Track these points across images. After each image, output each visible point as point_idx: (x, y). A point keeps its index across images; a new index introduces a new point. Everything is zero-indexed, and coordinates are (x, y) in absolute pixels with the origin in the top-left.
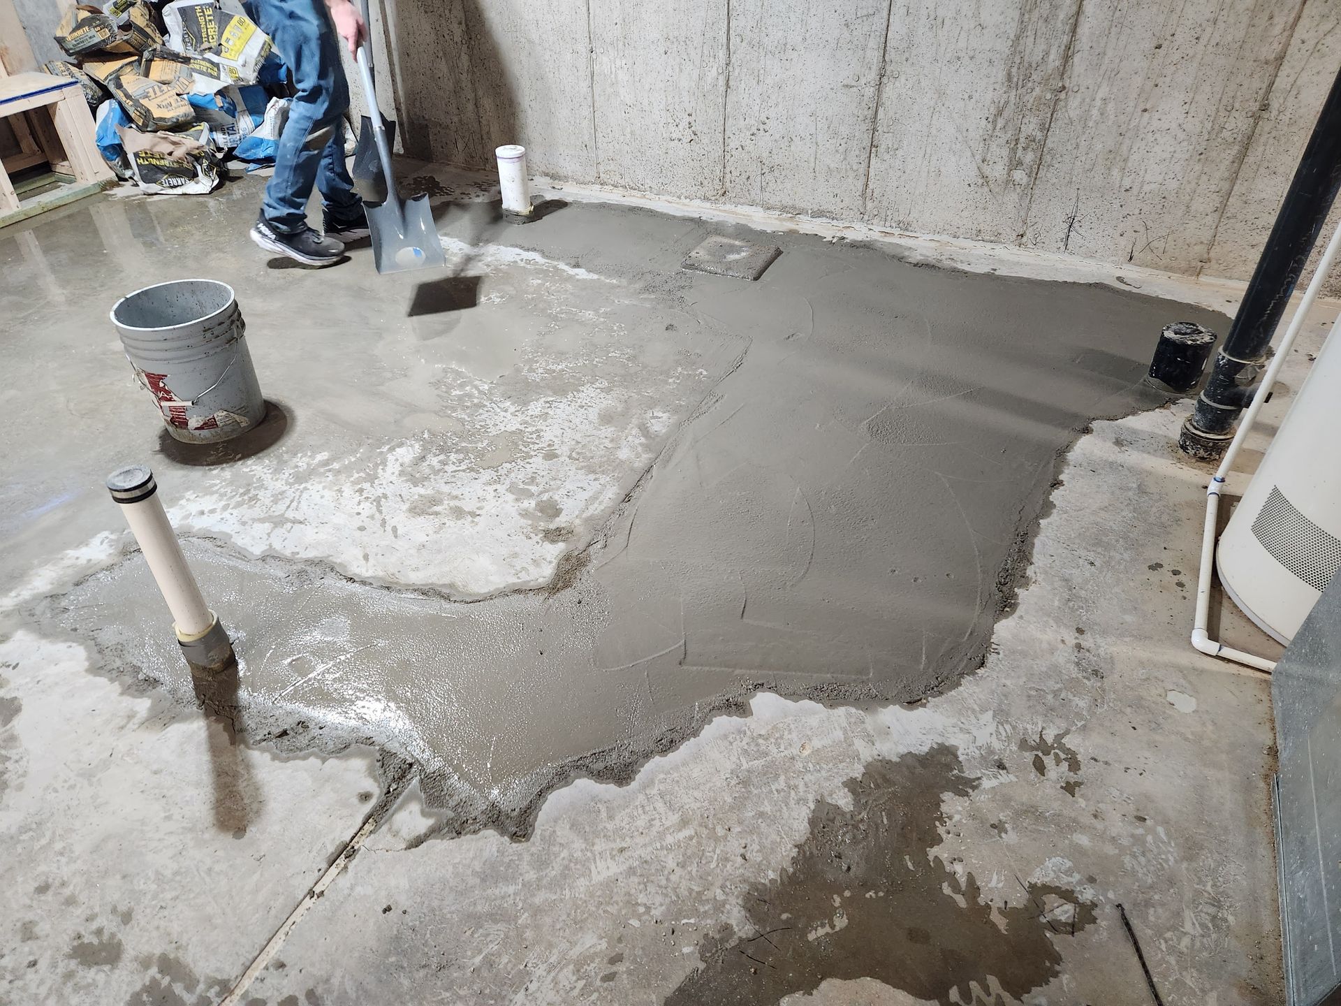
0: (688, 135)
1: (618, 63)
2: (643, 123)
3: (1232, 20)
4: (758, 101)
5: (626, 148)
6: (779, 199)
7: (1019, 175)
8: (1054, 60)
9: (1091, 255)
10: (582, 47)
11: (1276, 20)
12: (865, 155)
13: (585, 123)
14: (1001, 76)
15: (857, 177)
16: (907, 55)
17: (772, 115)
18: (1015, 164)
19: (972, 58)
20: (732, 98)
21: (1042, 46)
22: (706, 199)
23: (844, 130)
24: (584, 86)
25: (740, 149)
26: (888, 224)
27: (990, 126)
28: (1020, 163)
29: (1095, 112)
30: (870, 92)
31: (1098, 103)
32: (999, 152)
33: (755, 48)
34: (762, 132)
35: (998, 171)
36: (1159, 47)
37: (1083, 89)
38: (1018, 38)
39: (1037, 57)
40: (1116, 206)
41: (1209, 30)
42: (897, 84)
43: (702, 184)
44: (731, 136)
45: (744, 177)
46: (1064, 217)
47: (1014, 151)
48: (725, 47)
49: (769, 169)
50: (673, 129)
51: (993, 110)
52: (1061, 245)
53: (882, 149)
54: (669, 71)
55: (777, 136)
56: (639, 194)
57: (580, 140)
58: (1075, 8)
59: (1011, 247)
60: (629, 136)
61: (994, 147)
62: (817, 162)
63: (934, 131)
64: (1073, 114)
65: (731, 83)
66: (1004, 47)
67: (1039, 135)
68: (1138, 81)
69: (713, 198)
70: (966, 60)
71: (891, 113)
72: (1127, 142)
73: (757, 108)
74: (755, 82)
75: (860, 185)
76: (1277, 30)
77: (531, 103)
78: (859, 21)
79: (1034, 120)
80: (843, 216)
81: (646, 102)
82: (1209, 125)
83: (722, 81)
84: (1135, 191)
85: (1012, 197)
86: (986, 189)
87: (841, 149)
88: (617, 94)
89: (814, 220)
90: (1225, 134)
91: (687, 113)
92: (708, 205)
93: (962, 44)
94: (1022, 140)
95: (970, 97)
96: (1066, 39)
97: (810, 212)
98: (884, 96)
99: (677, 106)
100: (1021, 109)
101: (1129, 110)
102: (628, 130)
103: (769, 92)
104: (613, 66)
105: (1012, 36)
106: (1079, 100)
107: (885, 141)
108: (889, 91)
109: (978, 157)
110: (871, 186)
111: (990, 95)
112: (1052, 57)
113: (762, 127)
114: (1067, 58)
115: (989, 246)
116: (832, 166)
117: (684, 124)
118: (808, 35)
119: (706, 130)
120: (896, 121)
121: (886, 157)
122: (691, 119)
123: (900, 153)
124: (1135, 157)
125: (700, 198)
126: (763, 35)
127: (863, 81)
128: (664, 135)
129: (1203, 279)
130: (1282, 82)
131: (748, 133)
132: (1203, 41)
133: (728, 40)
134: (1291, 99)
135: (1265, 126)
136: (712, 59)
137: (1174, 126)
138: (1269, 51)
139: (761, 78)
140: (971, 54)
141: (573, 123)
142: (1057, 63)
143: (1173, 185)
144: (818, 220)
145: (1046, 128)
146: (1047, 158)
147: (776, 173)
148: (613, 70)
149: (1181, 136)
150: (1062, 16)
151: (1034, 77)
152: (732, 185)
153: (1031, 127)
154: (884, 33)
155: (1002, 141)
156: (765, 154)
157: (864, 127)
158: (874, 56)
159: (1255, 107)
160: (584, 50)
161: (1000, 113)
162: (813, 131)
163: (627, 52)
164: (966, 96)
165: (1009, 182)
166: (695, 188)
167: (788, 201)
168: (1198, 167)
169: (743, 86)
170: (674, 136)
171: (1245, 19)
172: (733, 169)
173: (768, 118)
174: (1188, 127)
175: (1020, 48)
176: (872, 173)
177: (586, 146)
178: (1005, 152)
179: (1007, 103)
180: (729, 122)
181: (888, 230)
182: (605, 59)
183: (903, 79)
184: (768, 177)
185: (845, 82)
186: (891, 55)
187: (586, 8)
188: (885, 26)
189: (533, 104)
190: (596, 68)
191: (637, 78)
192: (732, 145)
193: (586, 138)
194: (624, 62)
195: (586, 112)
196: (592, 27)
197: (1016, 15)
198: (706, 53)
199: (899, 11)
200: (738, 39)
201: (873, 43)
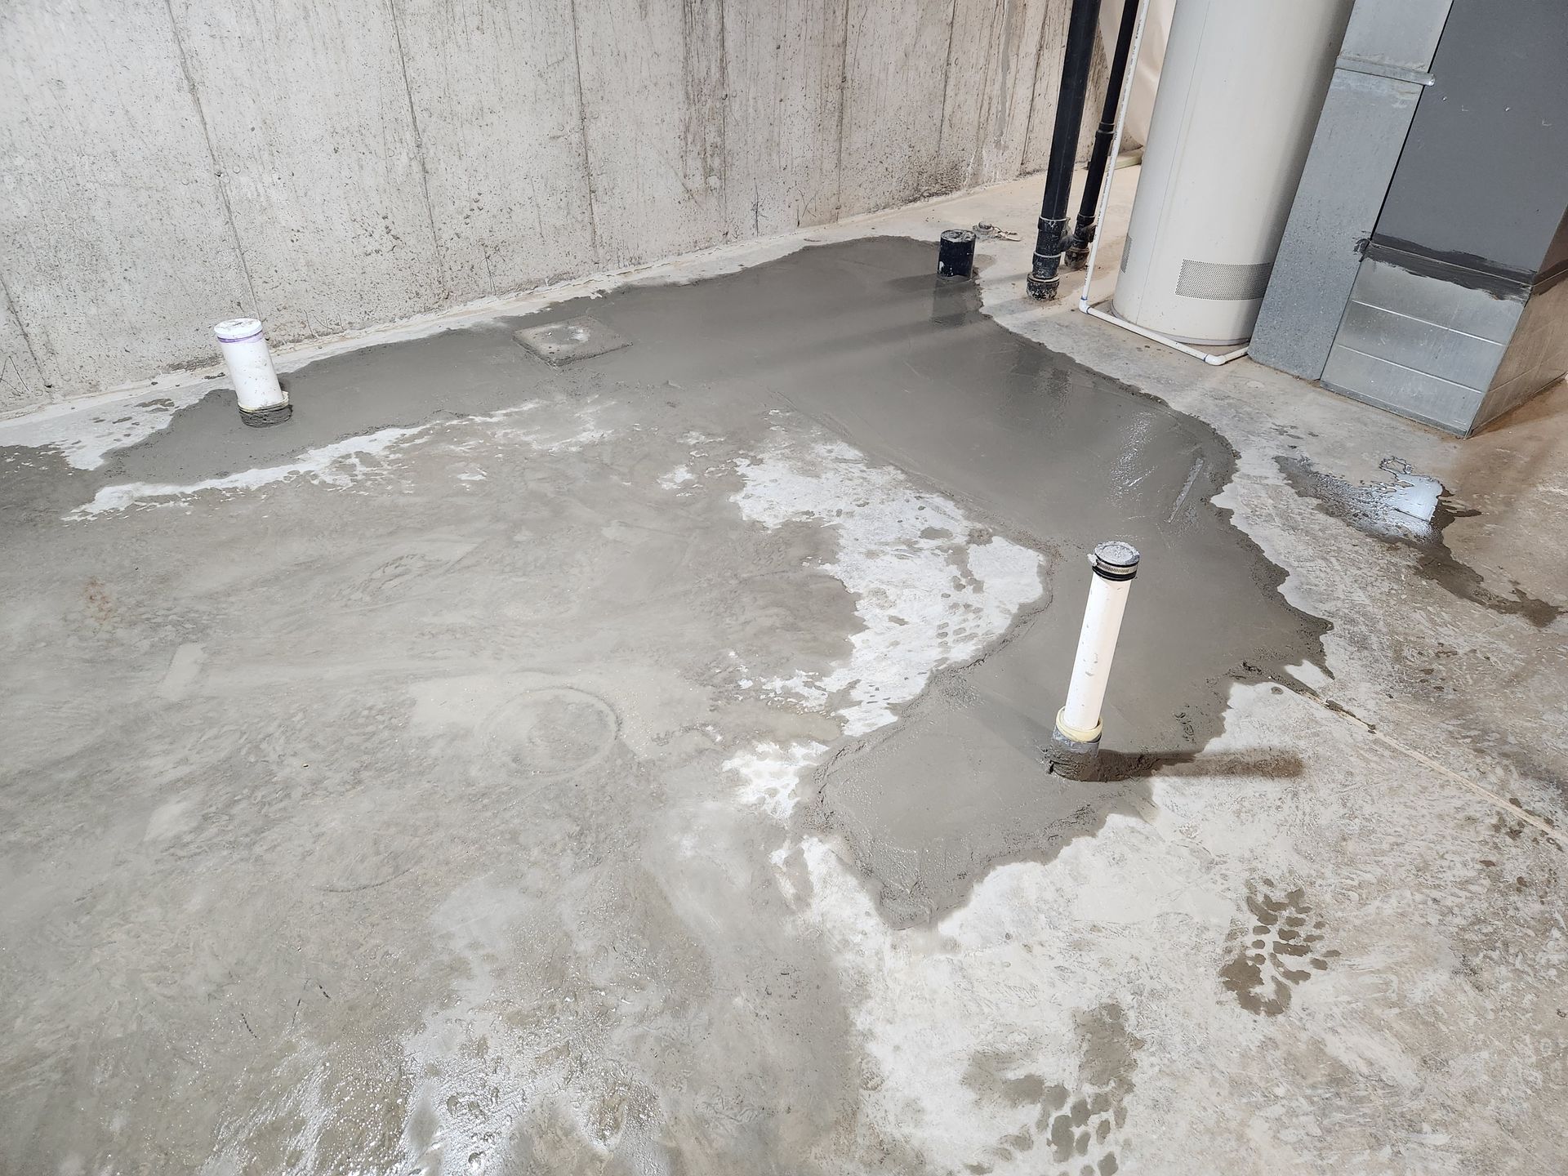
0: (388, 242)
2: (322, 246)
3: (814, 18)
4: (465, 178)
5: (304, 286)
6: (511, 278)
7: (713, 181)
8: (715, 73)
9: (775, 231)
10: (203, 172)
11: (837, 13)
12: (586, 204)
13: (231, 274)
14: (681, 96)
15: (583, 228)
16: (601, 93)
17: (484, 190)
18: (708, 172)
19: (655, 85)
20: (433, 183)
21: (704, 63)
22: (428, 310)
23: (561, 184)
24: (218, 225)
25: (456, 238)
26: (621, 265)
27: (683, 143)
28: (712, 170)
29: (751, 110)
30: (575, 138)
31: (751, 102)
32: (695, 164)
33: (448, 121)
34: (477, 211)
35: (697, 182)
37: (739, 94)
38: (686, 59)
39: (702, 74)
40: (781, 184)
41: (804, 28)
42: (599, 124)
43: (418, 294)
44: (442, 226)
45: (467, 268)
46: (751, 206)
47: (705, 159)
48: (411, 127)
49: (492, 249)
50: (365, 240)
51: (682, 129)
52: (754, 230)
53: (600, 192)
54: (345, 173)
55: (495, 211)
56: (336, 338)
57: (228, 299)
58: (719, 26)
59: (721, 246)
60: (304, 269)
61: (690, 162)
62: (543, 225)
63: (641, 161)
64: (737, 115)
65: (428, 167)
67: (719, 141)
69: (436, 306)
70: (652, 87)
71: (600, 155)
72: (776, 129)
73: (465, 186)
74: (456, 159)
75: (588, 235)
76: (840, 19)
77: (126, 274)
78: (551, 68)
79: (713, 129)
80: (580, 273)
82: (818, 101)
83: (416, 168)
84: (789, 167)
85: (713, 202)
86: (692, 201)
87: (563, 204)
88: (274, 220)
89: (553, 287)
90: (829, 105)
91: (381, 217)
92: (432, 316)
93: (645, 73)
94: (709, 148)
96: (719, 53)
97: (547, 280)
98: (590, 139)
99: (366, 213)
100: (702, 121)
101: (772, 103)
102: (303, 262)
103: (475, 164)
104: (260, 186)
105: (682, 59)
106: (738, 102)
107: (601, 183)
108: (593, 133)
109: (681, 174)
110: (598, 232)
111: (676, 115)
112: (713, 71)
113: (475, 206)
114: (723, 70)
115: (706, 252)
116: (557, 225)
117: (380, 230)
118: (503, 95)
119: (409, 230)
120: (606, 160)
121: (606, 199)
122: (388, 222)
123: (616, 191)
124: (784, 140)
125: (420, 312)
126: (455, 103)
127: (568, 128)
128: (356, 252)
129: (840, 222)
130: (849, 59)
131: (461, 217)
132: (803, 37)
133: (414, 118)
134: (856, 69)
135: (848, 93)
136: (398, 145)
137: (800, 107)
138: (838, 39)
139: (463, 152)
140: (655, 81)
141: (209, 279)
142: (718, 75)
143: (809, 155)
144: (557, 286)
145: (721, 133)
146: (729, 159)
147: (503, 252)
148: (261, 191)
149: (806, 114)
150: (712, 35)
151: (705, 91)
152: (455, 283)
153: (712, 137)
154: (576, 76)
155: (695, 154)
156: (486, 235)
157: (579, 175)
158: (571, 101)
160: (206, 175)
161: (687, 130)
162: (531, 193)
163: (277, 162)
164: (659, 121)
165: (708, 189)
166: (411, 302)
167: (521, 278)
168: (820, 137)
169: (443, 165)
170: (369, 249)
171: (821, 16)
172: (452, 263)
173: (480, 194)
174: (808, 106)
175: (689, 68)
176: (597, 220)
177: (239, 304)
178: (699, 164)
179: (690, 118)
180: (436, 212)
181: (624, 270)
182: (244, 179)
183: (602, 117)
184: (495, 258)
185: (551, 135)
186: (588, 97)
187: (198, 118)
188: (575, 70)
189: (131, 274)
190: (233, 195)
191: (301, 193)
192: (445, 236)
193: (237, 293)
194: (276, 177)
195: (228, 258)
196: (214, 142)
197: (679, 39)
198: (390, 139)
199: (585, 53)
200: (426, 114)
201: (568, 89)
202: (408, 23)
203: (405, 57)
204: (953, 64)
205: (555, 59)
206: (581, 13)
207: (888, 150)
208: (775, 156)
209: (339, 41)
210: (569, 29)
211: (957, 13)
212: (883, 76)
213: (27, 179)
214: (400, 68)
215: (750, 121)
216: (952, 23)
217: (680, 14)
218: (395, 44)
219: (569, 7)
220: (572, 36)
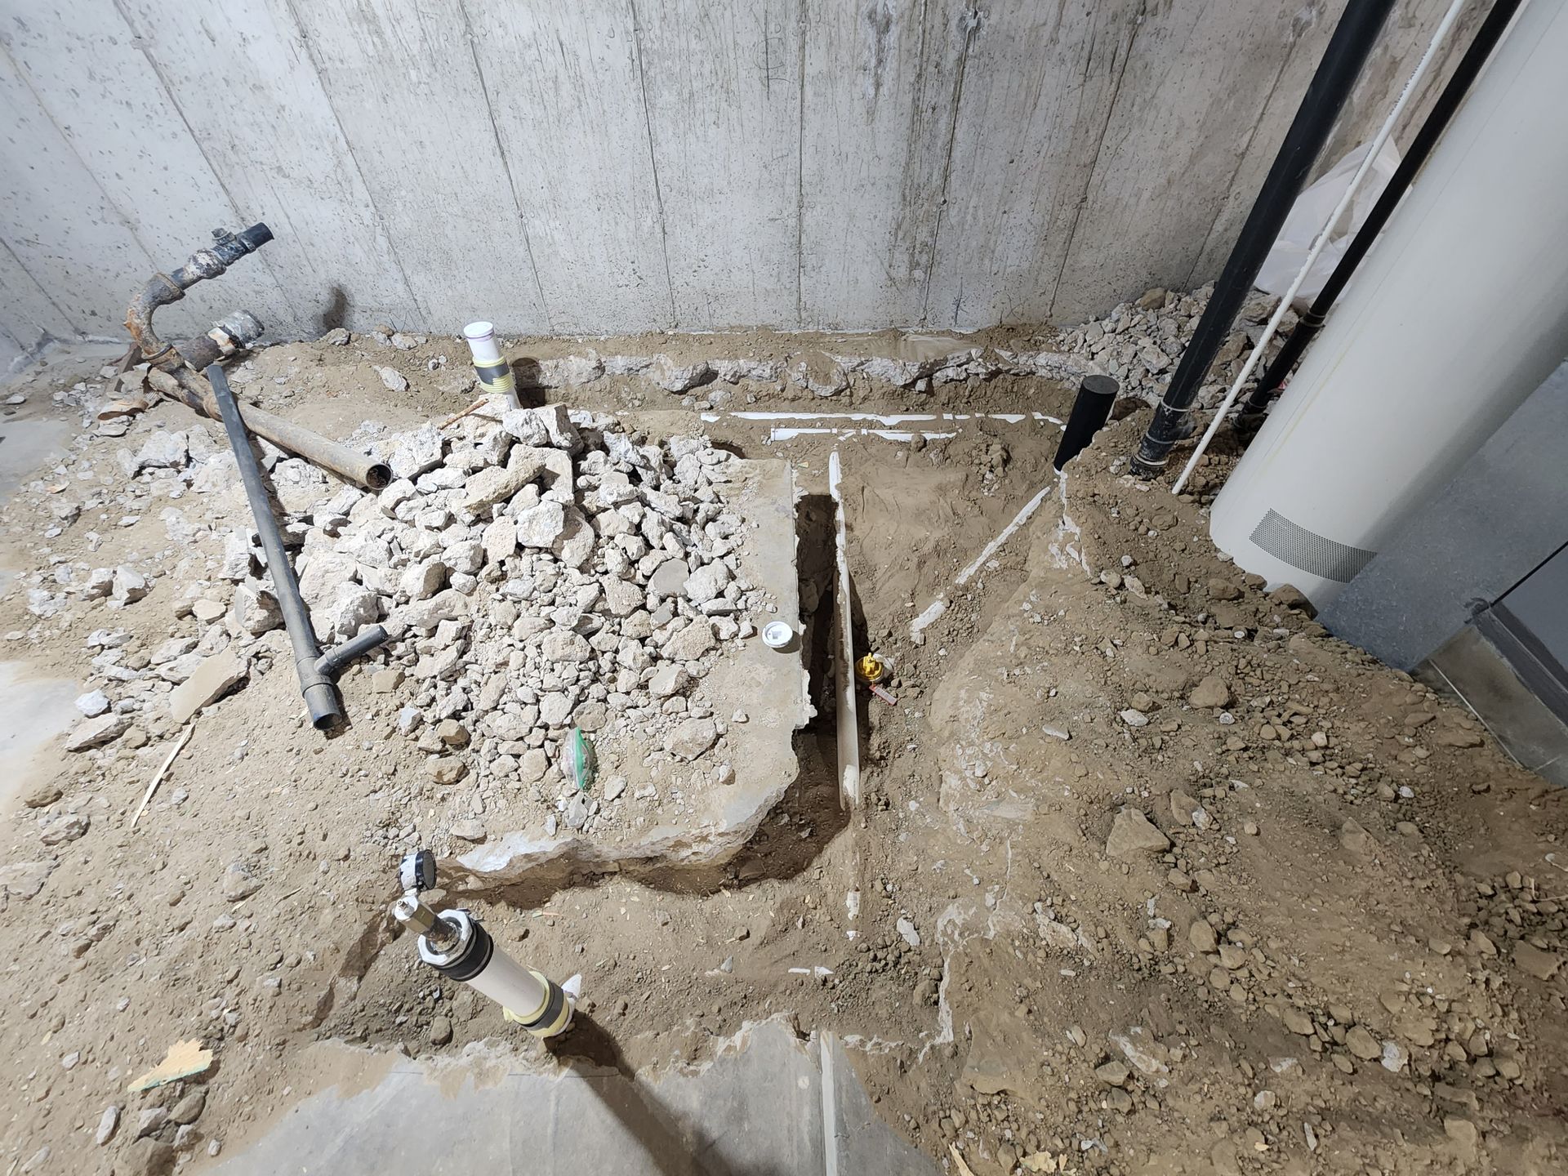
0: (635, 280)
1: (552, 224)
2: (589, 273)
3: (1061, 136)
4: (695, 242)
6: (724, 322)
7: (918, 274)
8: (937, 180)
9: (974, 325)
10: (511, 214)
12: (795, 276)
13: (529, 284)
14: (898, 197)
15: (791, 295)
16: (819, 187)
17: (710, 253)
18: (914, 265)
19: (873, 184)
20: (670, 243)
21: (926, 170)
23: (775, 257)
24: (520, 250)
25: (685, 285)
26: (820, 329)
27: (893, 238)
28: (918, 264)
29: (969, 217)
30: (792, 222)
31: (971, 210)
32: (901, 258)
33: (684, 196)
34: (702, 268)
35: (902, 272)
36: (1012, 162)
37: (959, 200)
38: (907, 164)
39: (923, 180)
40: (989, 287)
41: (1046, 145)
42: (815, 212)
43: (652, 319)
44: (675, 275)
45: (692, 309)
46: (953, 301)
47: (912, 255)
48: (656, 197)
49: (714, 298)
50: (618, 276)
51: (894, 225)
52: (952, 321)
53: (809, 268)
54: (605, 226)
55: (717, 270)
57: (527, 300)
58: (949, 137)
60: (576, 290)
61: (897, 255)
62: (756, 287)
63: (849, 248)
64: (954, 221)
65: (667, 229)
66: (897, 173)
67: (930, 241)
68: (998, 190)
70: (869, 187)
71: (812, 238)
72: (994, 238)
73: (695, 248)
74: (689, 226)
75: (794, 299)
76: (1093, 138)
78: (775, 162)
79: (925, 229)
81: (587, 257)
82: (1048, 217)
83: (658, 229)
84: (1001, 273)
85: (914, 291)
86: (894, 288)
87: (774, 273)
88: (556, 253)
90: (1060, 222)
91: (630, 262)
93: (864, 174)
94: (918, 246)
95: (876, 217)
96: (944, 162)
98: (805, 224)
99: (619, 257)
100: (915, 221)
101: (994, 213)
102: (575, 284)
103: (704, 233)
104: (547, 228)
105: (903, 164)
106: (957, 209)
107: (811, 261)
108: (809, 219)
109: (886, 265)
110: (803, 299)
111: (890, 213)
112: (934, 178)
113: (702, 264)
114: (946, 177)
116: (769, 288)
117: (629, 271)
118: (732, 179)
119: (650, 274)
120: (817, 243)
121: (813, 274)
122: (635, 266)
123: (823, 269)
124: (1000, 248)
126: (691, 183)
127: (785, 213)
128: (611, 284)
130: (1095, 180)
131: (691, 271)
132: (1042, 154)
133: (658, 191)
134: (1101, 191)
135: (1085, 214)
136: (645, 211)
137: (1025, 221)
138: (1086, 157)
139: (695, 222)
140: (872, 181)
141: (516, 285)
142: (939, 182)
143: (1025, 265)
145: (933, 234)
146: (938, 258)
147: (721, 301)
148: (548, 231)
149: (1030, 228)
150: (939, 145)
151: (923, 195)
152: (681, 317)
153: (923, 235)
154: (798, 170)
155: (903, 249)
156: (709, 287)
157: (791, 252)
158: (792, 191)
159: (1078, 200)
160: (513, 216)
161: (899, 227)
162: (748, 261)
163: (559, 213)
164: (872, 217)
165: (911, 280)
166: (646, 324)
167: (732, 323)
168: (1042, 250)
169: (679, 230)
170: (621, 283)
171: (1070, 134)
172: (679, 303)
173: (706, 256)
175: (910, 173)
176: (803, 290)
177: (534, 304)
178: (906, 258)
179: (904, 218)
180: (671, 264)
182: (537, 222)
183: (818, 207)
184: (714, 305)
185: (770, 217)
186: (806, 189)
187: (506, 176)
188: (798, 165)
189: (470, 274)
190: (530, 232)
191: (574, 237)
192: (677, 283)
193: (533, 297)
194: (558, 223)
195: (527, 274)
196: (517, 194)
197: (905, 145)
198: (639, 205)
199: (808, 150)
200: (668, 190)
201: (789, 180)
202: (657, 115)
203: (652, 142)
204: (1231, 198)
205: (779, 154)
206: (809, 115)
207: (1120, 273)
208: (987, 261)
209: (603, 127)
210: (797, 129)
211: (1254, 144)
212: (1133, 201)
213: (408, 205)
214: (649, 151)
215: (967, 227)
216: (1243, 155)
217: (908, 122)
218: (646, 132)
219: (799, 109)
220: (798, 135)
